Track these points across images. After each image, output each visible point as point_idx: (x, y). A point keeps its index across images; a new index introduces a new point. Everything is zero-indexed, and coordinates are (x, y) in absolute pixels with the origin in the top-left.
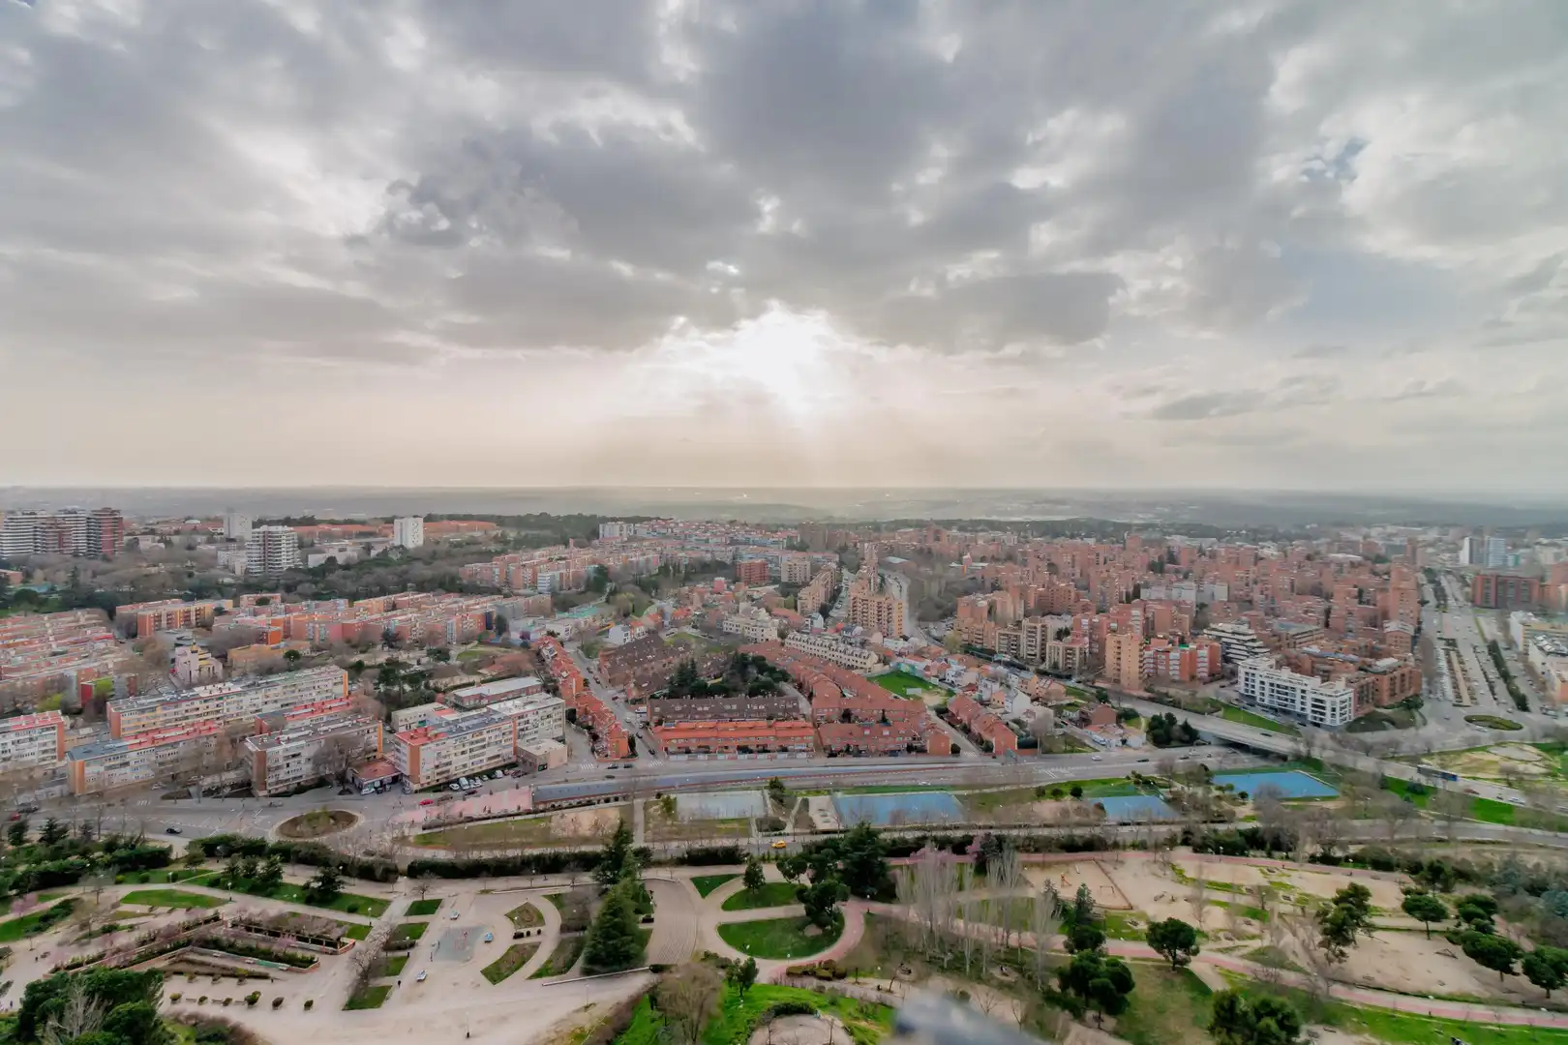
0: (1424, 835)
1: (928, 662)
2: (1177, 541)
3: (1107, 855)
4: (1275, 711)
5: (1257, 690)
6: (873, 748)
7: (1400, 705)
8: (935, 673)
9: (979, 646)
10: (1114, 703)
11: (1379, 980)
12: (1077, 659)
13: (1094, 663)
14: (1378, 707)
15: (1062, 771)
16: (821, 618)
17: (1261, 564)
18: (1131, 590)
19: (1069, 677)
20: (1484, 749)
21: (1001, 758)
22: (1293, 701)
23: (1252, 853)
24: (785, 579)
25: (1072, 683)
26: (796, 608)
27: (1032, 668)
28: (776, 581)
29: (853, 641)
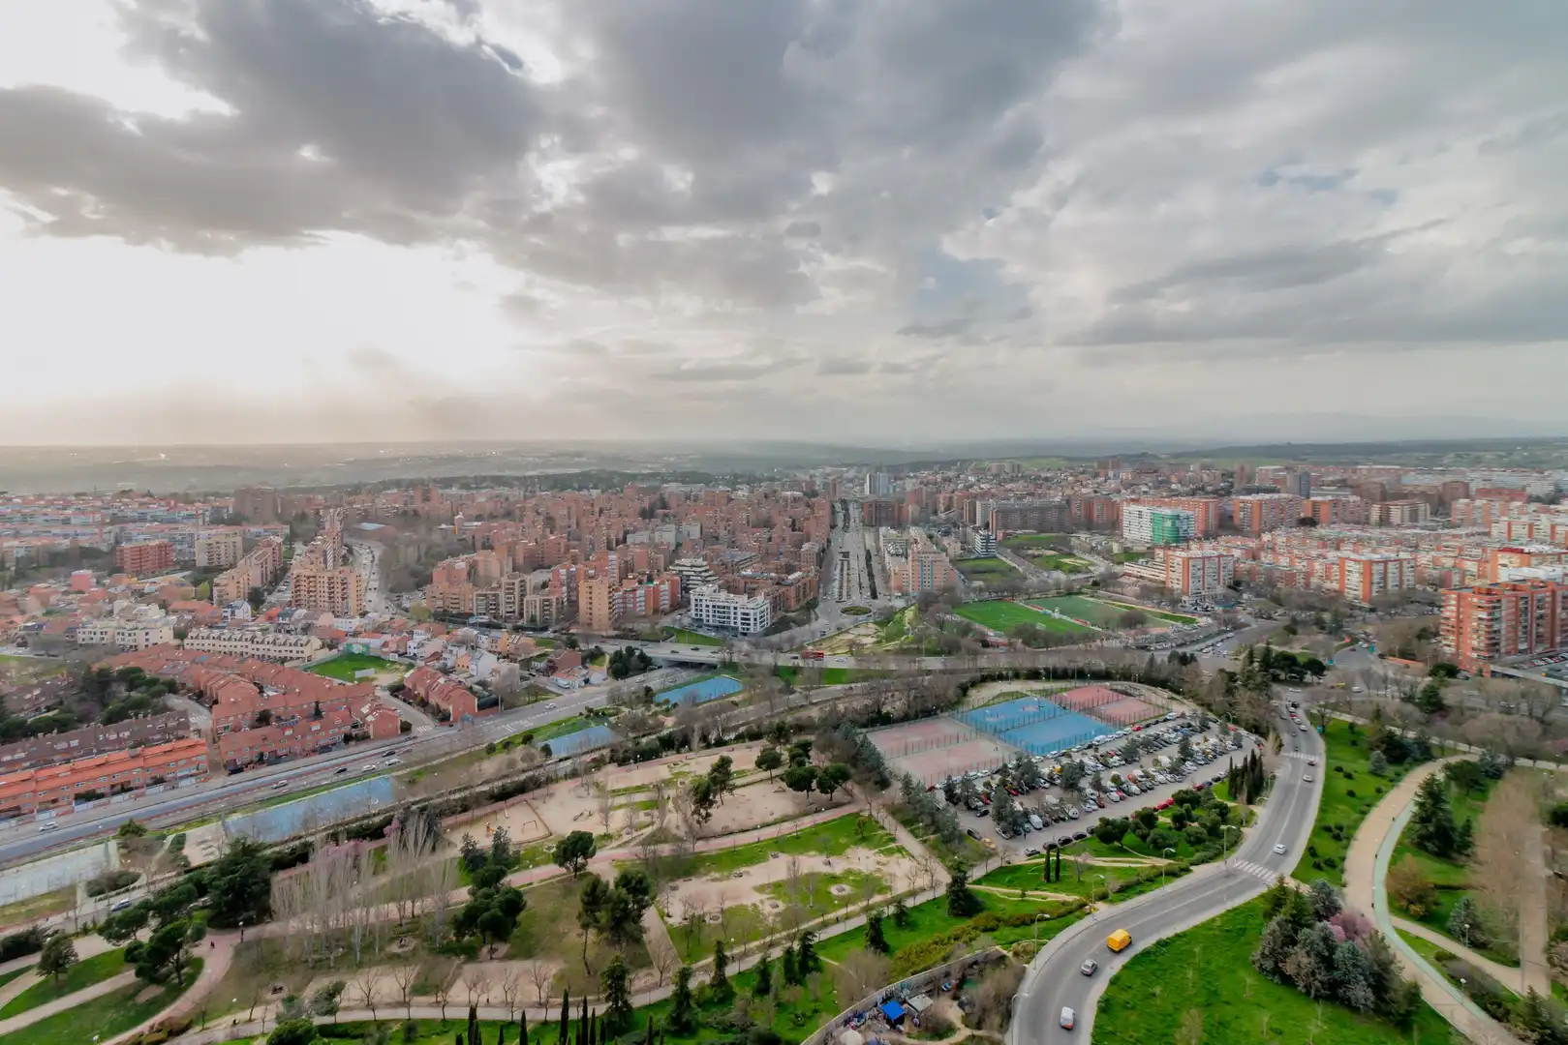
0: (792, 705)
1: (387, 637)
2: (672, 487)
3: (537, 792)
4: (717, 628)
5: (704, 613)
6: (297, 748)
7: (801, 608)
8: (393, 647)
9: (454, 612)
10: (583, 646)
11: (734, 827)
12: (554, 609)
13: (570, 610)
14: (787, 611)
15: (521, 722)
16: (247, 607)
17: (733, 503)
18: (621, 536)
19: (545, 629)
20: (847, 632)
21: (459, 725)
22: (729, 618)
23: (664, 754)
24: (202, 560)
25: (549, 634)
26: (211, 598)
27: (509, 626)
28: (185, 566)
29: (292, 627)
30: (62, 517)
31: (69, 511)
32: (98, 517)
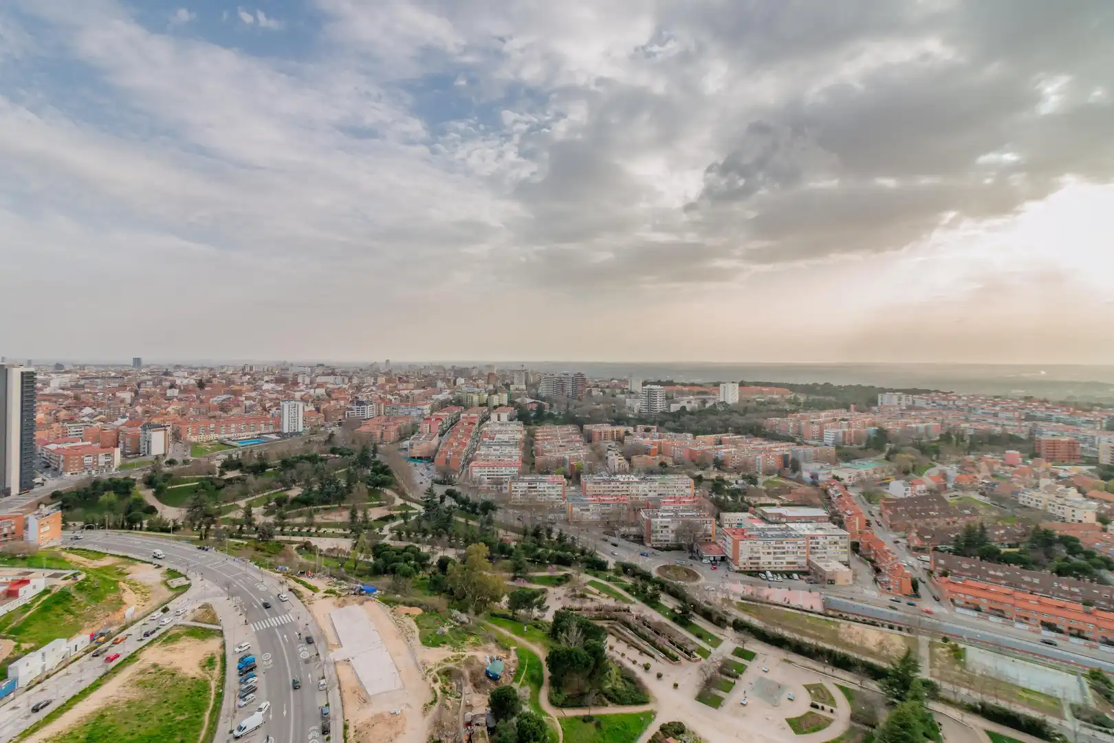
28: (1090, 461)
30: (993, 412)
31: (997, 408)
32: (1017, 414)
